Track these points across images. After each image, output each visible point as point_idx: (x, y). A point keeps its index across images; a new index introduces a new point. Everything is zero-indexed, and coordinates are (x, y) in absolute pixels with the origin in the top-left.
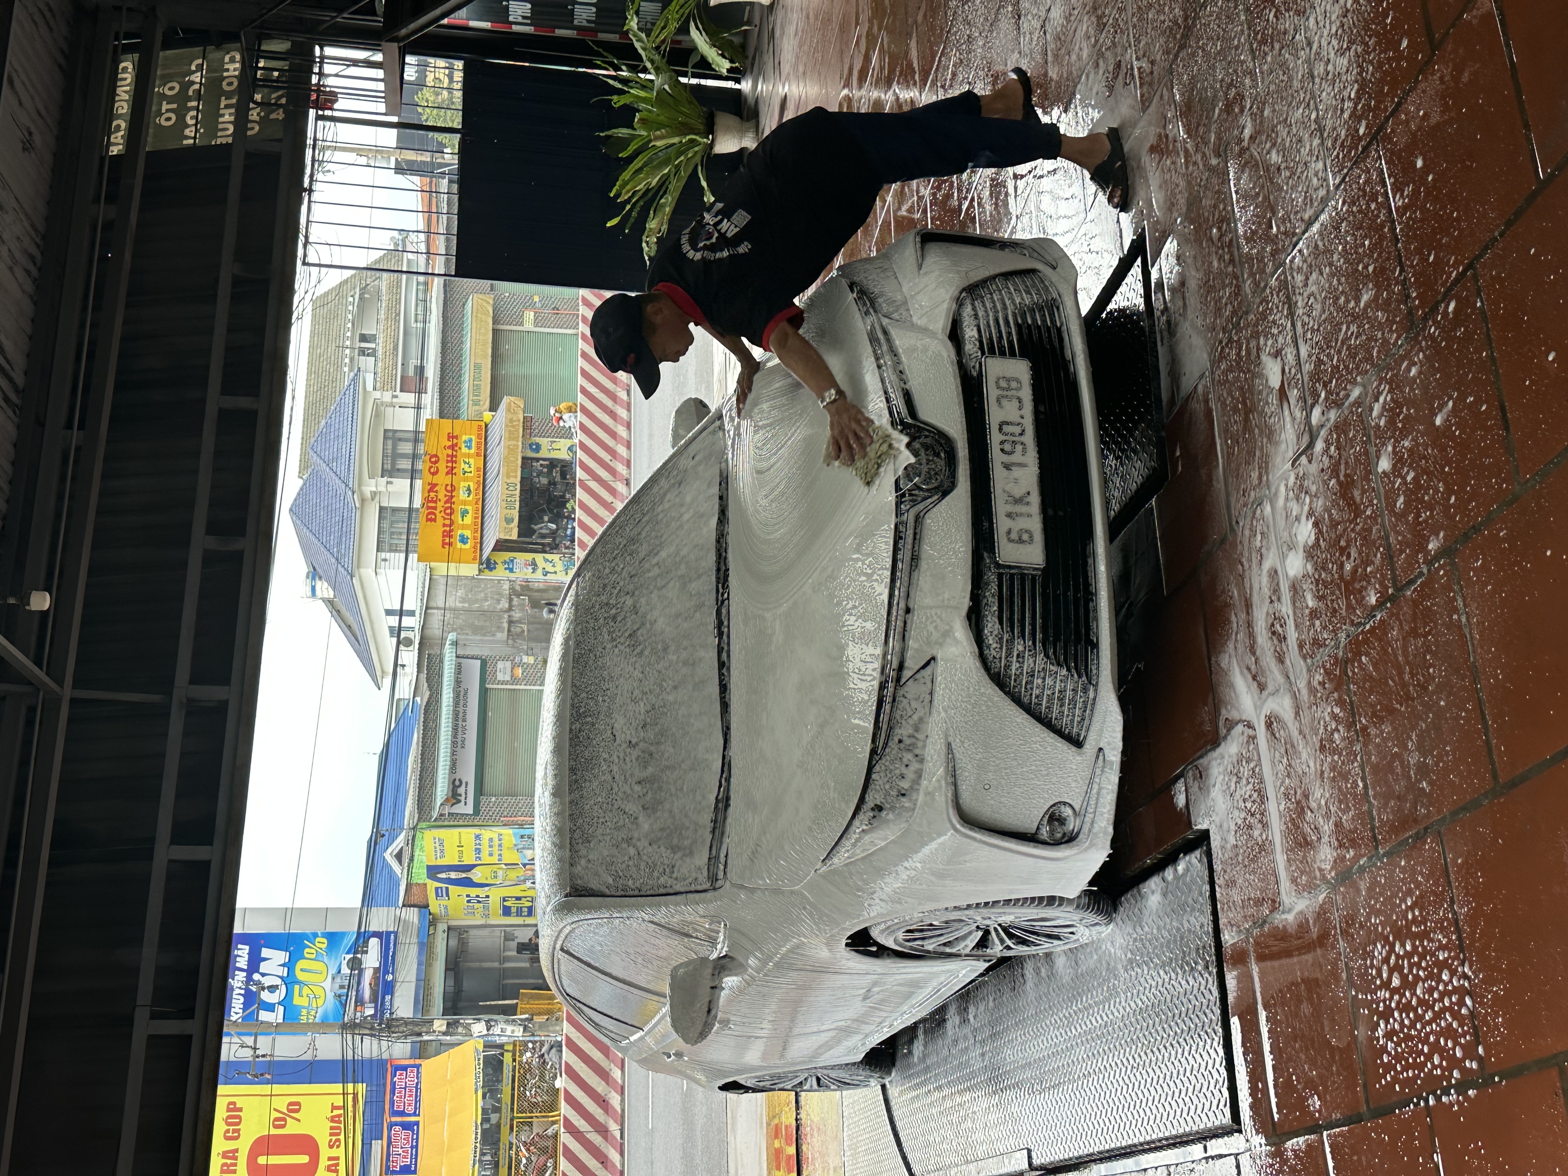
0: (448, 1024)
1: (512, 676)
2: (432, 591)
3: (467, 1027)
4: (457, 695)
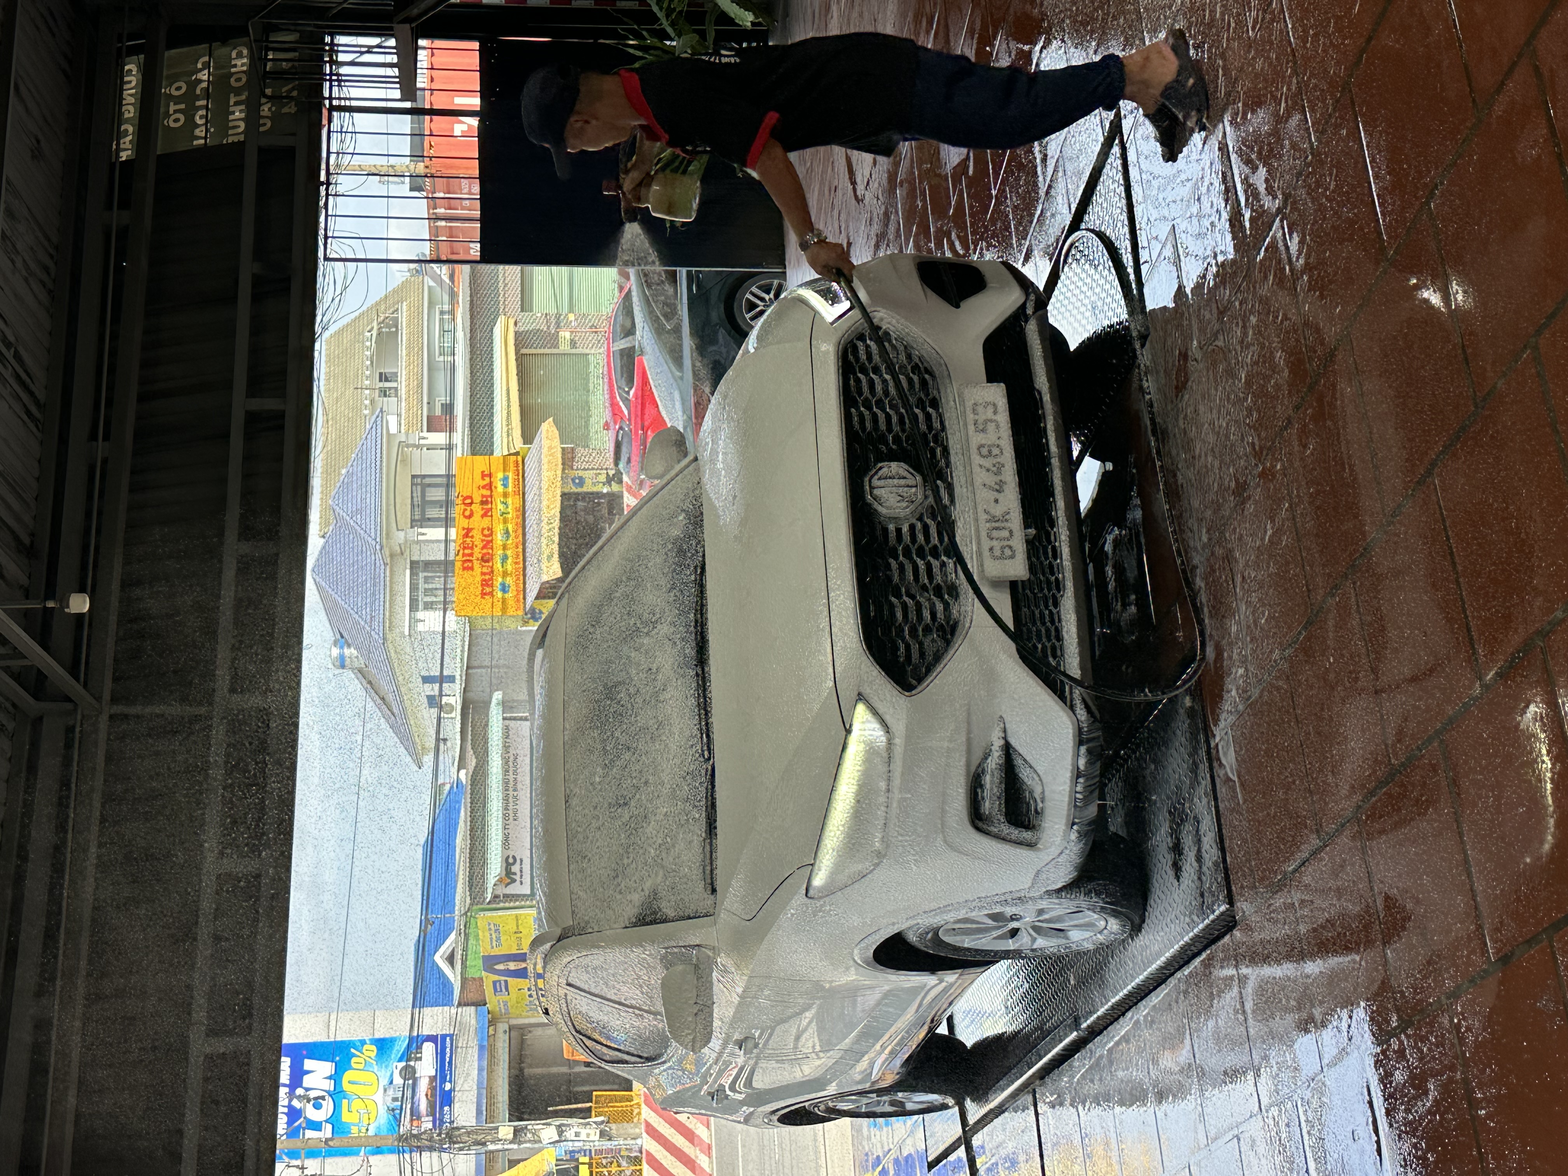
0: (516, 1131)
2: (473, 647)
3: (536, 1133)
4: (506, 761)
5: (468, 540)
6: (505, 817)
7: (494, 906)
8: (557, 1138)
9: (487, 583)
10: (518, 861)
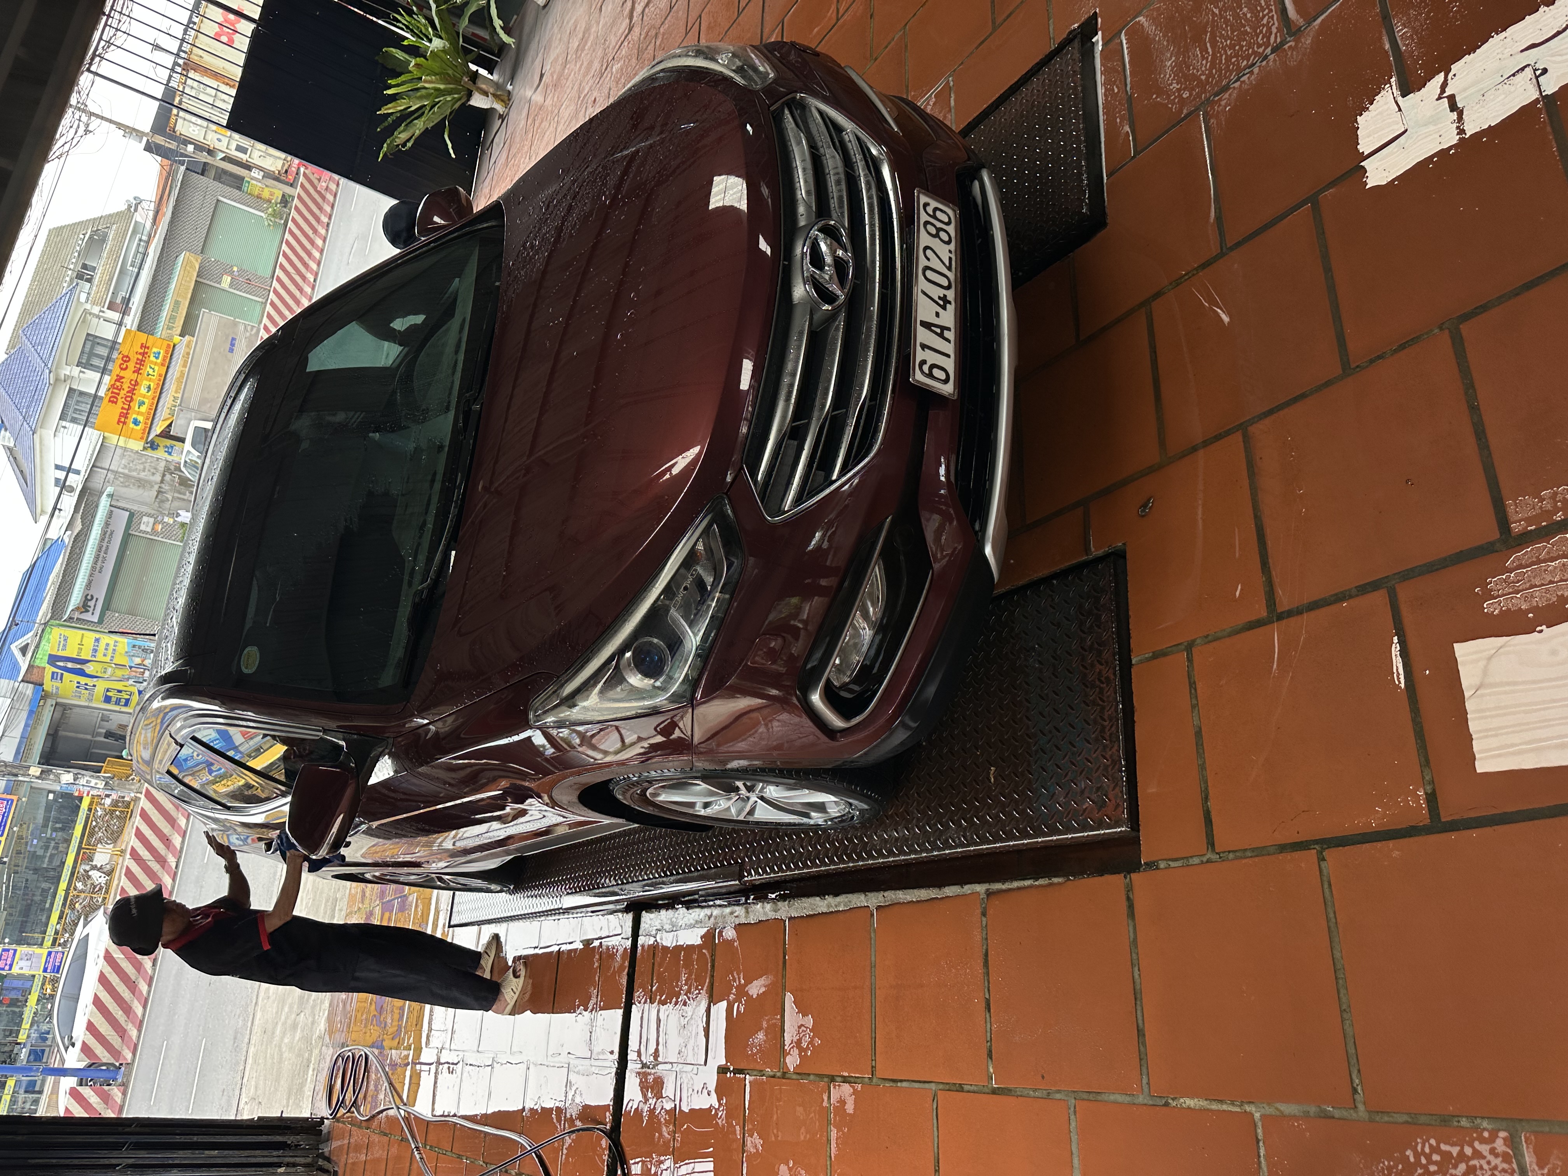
0: (42, 772)
1: (153, 529)
2: (101, 454)
3: (58, 776)
4: (104, 533)
5: (118, 384)
6: (93, 568)
7: (68, 624)
8: (72, 781)
9: (124, 415)
10: (94, 600)
